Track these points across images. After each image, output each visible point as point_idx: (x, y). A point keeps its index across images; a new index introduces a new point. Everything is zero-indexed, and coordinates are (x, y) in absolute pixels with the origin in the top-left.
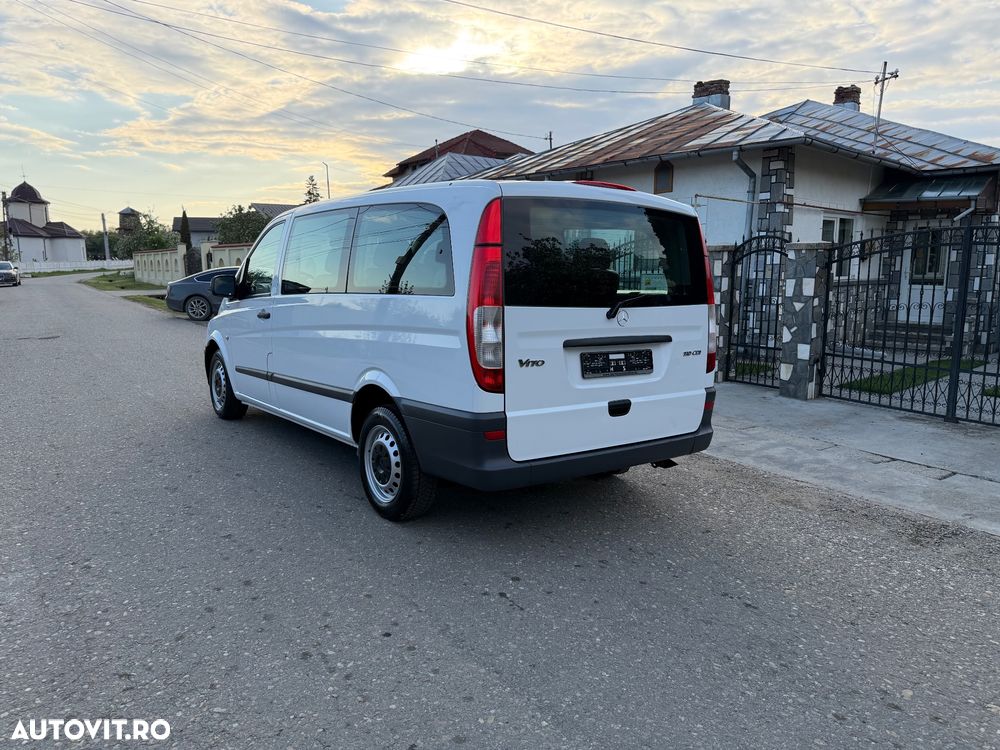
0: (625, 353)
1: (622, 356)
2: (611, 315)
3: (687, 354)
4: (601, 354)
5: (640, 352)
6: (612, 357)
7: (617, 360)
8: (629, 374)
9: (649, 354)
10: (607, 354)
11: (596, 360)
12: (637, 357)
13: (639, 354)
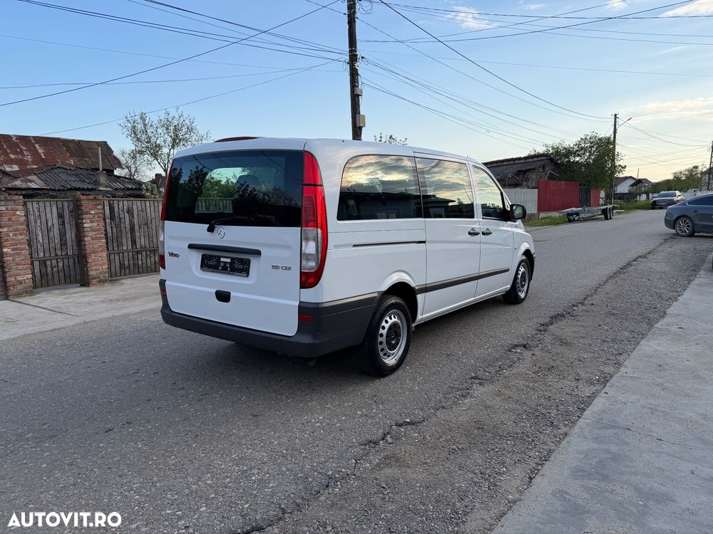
0: (232, 259)
1: (229, 260)
2: (211, 230)
3: (275, 267)
4: (215, 256)
5: (243, 259)
6: (222, 259)
7: (225, 263)
8: (231, 274)
9: (248, 262)
10: (220, 257)
11: (212, 260)
12: (239, 263)
13: (241, 261)
